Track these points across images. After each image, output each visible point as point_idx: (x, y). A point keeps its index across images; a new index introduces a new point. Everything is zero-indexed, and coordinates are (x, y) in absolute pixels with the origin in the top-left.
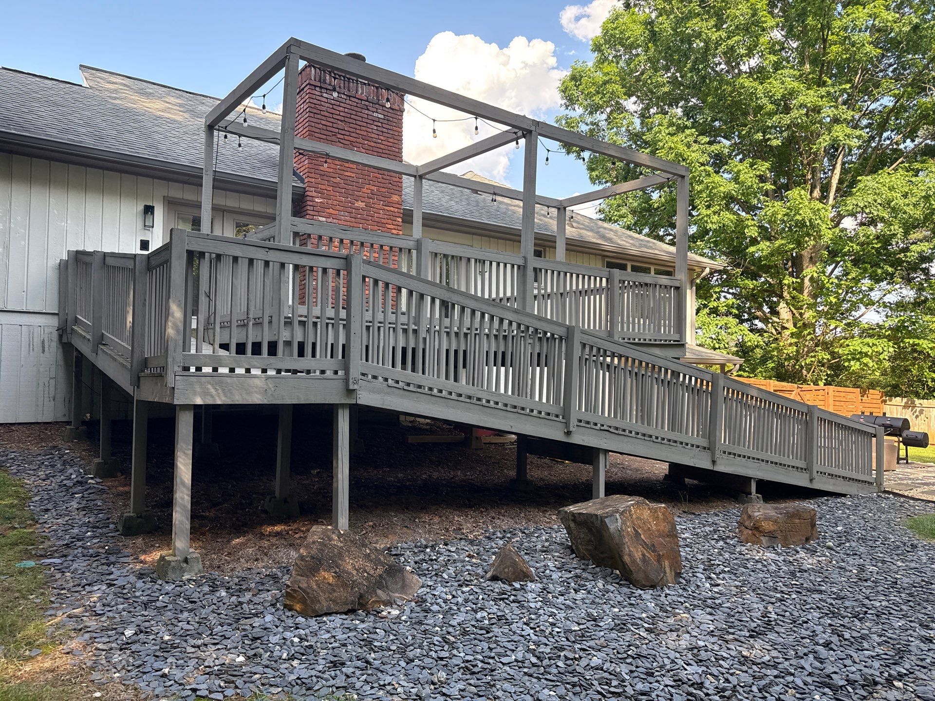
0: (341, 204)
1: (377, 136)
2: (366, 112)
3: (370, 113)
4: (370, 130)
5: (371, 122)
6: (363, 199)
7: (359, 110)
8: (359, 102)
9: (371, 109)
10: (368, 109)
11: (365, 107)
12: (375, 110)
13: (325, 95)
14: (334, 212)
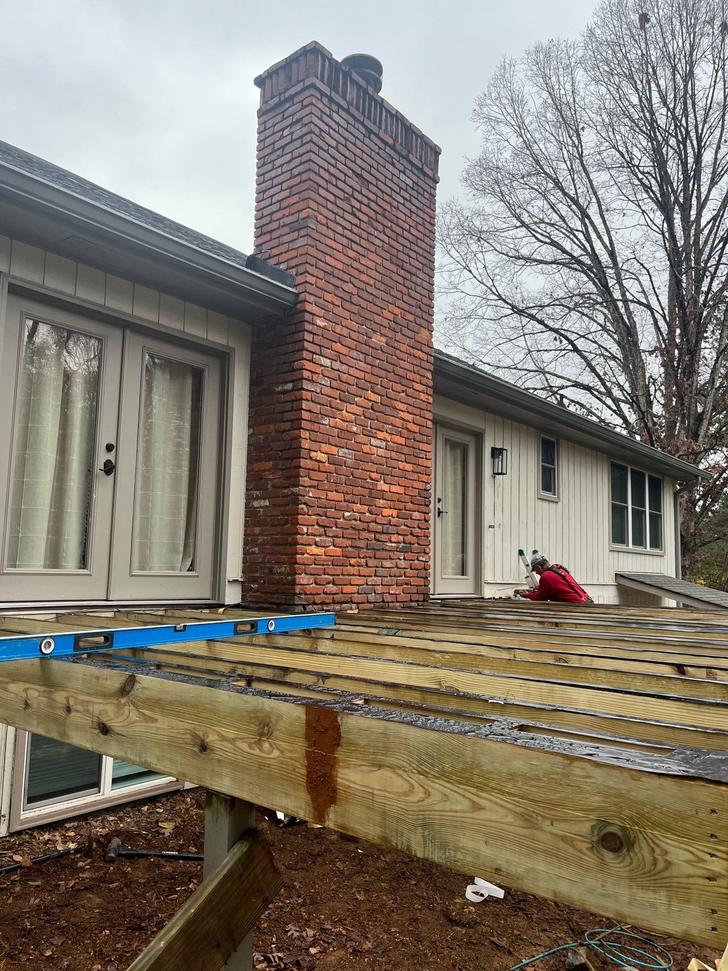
0: (354, 335)
1: (403, 217)
2: (391, 168)
3: (396, 172)
4: (395, 204)
5: (396, 189)
6: (383, 330)
7: (381, 161)
8: (382, 146)
9: (396, 163)
10: (393, 164)
11: (389, 159)
12: (402, 168)
13: (335, 116)
14: (344, 350)
